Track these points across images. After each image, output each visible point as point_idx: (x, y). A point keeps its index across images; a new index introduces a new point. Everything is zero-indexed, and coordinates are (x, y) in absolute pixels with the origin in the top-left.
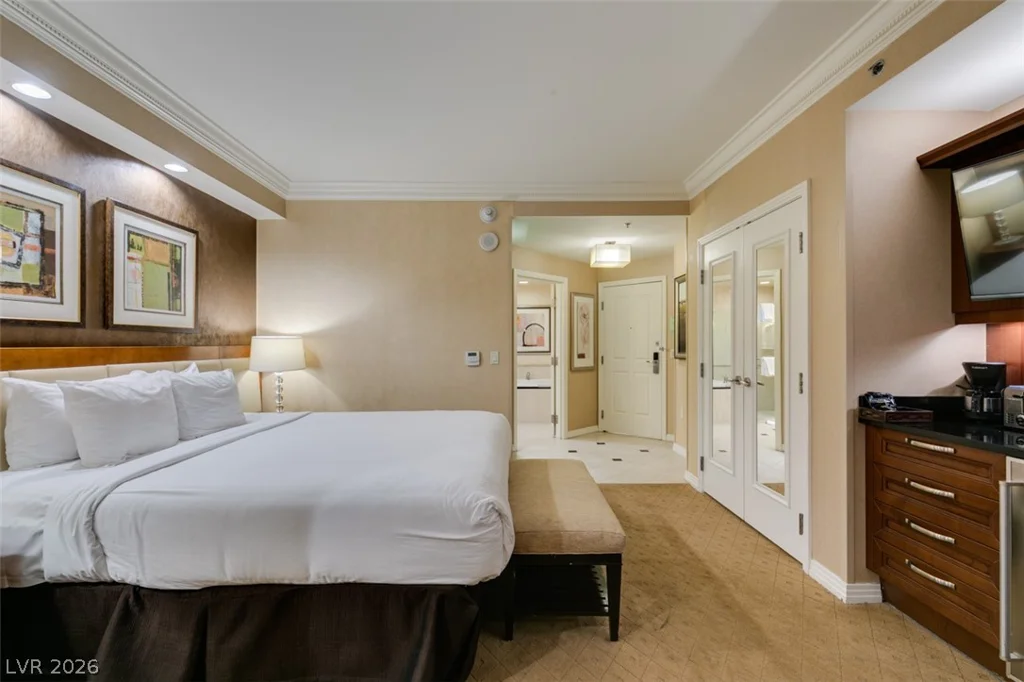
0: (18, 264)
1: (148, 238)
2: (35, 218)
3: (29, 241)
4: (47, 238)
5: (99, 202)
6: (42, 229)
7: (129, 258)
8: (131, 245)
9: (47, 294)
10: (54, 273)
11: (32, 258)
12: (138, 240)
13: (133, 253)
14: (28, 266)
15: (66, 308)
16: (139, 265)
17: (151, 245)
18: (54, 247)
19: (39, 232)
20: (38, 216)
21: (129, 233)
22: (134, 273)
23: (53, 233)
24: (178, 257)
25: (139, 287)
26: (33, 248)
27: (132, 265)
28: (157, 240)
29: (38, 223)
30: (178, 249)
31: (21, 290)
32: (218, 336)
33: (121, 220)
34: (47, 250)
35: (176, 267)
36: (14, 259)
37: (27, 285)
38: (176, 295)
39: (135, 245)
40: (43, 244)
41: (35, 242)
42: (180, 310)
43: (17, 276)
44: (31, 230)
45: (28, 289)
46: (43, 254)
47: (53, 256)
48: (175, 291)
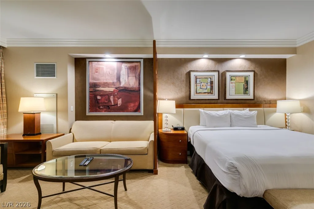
0: (206, 89)
1: (237, 77)
2: (209, 79)
3: (208, 84)
4: (212, 83)
5: (223, 72)
6: (211, 81)
7: (231, 83)
8: (231, 80)
9: (212, 94)
10: (213, 89)
11: (209, 87)
12: (233, 78)
13: (232, 81)
14: (208, 89)
15: (215, 96)
16: (234, 84)
17: (237, 78)
18: (213, 84)
19: (210, 82)
20: (210, 79)
21: (231, 77)
22: (232, 86)
23: (213, 81)
24: (247, 79)
25: (234, 89)
26: (209, 85)
27: (232, 84)
28: (240, 77)
29: (210, 80)
30: (247, 77)
31: (207, 93)
32: (264, 101)
33: (228, 74)
34: (212, 85)
35: (247, 82)
36: (206, 88)
37: (208, 92)
38: (246, 90)
39: (233, 79)
40: (211, 84)
41: (209, 84)
42: (248, 94)
43: (206, 91)
44: (209, 82)
45: (208, 93)
46: (211, 86)
47: (213, 86)
48: (246, 89)
